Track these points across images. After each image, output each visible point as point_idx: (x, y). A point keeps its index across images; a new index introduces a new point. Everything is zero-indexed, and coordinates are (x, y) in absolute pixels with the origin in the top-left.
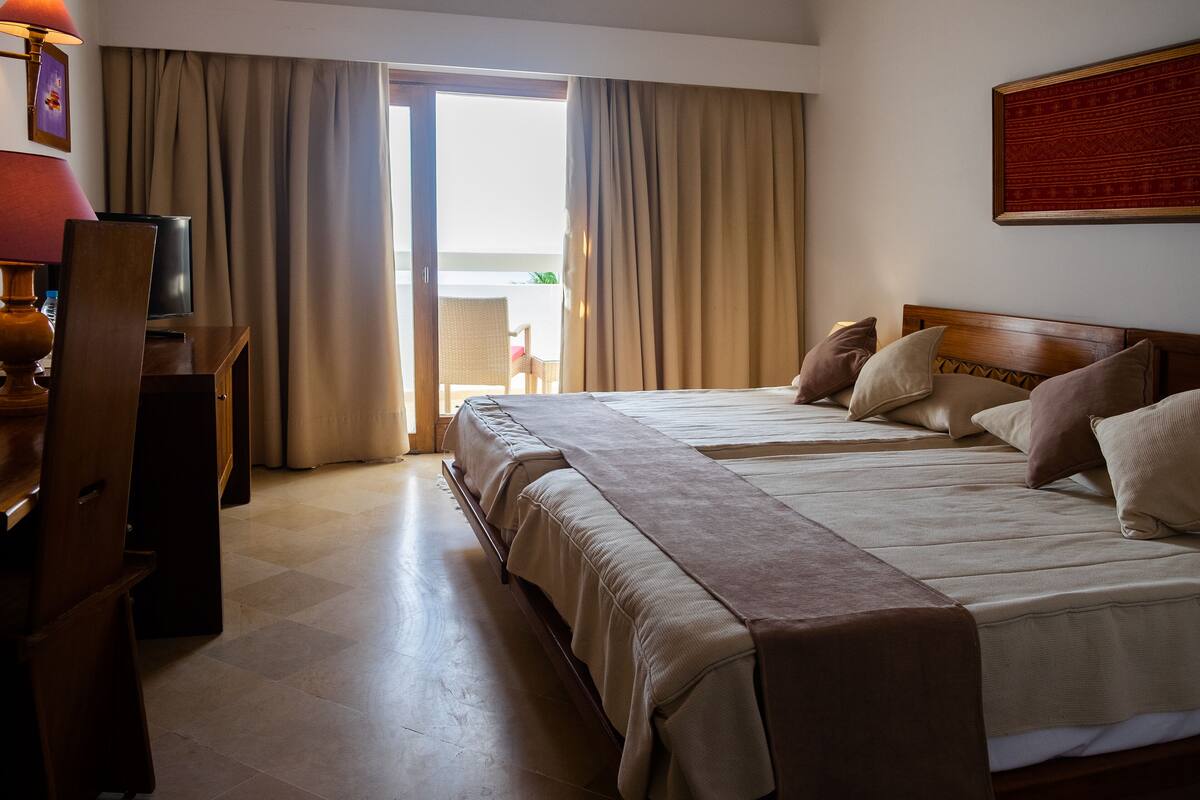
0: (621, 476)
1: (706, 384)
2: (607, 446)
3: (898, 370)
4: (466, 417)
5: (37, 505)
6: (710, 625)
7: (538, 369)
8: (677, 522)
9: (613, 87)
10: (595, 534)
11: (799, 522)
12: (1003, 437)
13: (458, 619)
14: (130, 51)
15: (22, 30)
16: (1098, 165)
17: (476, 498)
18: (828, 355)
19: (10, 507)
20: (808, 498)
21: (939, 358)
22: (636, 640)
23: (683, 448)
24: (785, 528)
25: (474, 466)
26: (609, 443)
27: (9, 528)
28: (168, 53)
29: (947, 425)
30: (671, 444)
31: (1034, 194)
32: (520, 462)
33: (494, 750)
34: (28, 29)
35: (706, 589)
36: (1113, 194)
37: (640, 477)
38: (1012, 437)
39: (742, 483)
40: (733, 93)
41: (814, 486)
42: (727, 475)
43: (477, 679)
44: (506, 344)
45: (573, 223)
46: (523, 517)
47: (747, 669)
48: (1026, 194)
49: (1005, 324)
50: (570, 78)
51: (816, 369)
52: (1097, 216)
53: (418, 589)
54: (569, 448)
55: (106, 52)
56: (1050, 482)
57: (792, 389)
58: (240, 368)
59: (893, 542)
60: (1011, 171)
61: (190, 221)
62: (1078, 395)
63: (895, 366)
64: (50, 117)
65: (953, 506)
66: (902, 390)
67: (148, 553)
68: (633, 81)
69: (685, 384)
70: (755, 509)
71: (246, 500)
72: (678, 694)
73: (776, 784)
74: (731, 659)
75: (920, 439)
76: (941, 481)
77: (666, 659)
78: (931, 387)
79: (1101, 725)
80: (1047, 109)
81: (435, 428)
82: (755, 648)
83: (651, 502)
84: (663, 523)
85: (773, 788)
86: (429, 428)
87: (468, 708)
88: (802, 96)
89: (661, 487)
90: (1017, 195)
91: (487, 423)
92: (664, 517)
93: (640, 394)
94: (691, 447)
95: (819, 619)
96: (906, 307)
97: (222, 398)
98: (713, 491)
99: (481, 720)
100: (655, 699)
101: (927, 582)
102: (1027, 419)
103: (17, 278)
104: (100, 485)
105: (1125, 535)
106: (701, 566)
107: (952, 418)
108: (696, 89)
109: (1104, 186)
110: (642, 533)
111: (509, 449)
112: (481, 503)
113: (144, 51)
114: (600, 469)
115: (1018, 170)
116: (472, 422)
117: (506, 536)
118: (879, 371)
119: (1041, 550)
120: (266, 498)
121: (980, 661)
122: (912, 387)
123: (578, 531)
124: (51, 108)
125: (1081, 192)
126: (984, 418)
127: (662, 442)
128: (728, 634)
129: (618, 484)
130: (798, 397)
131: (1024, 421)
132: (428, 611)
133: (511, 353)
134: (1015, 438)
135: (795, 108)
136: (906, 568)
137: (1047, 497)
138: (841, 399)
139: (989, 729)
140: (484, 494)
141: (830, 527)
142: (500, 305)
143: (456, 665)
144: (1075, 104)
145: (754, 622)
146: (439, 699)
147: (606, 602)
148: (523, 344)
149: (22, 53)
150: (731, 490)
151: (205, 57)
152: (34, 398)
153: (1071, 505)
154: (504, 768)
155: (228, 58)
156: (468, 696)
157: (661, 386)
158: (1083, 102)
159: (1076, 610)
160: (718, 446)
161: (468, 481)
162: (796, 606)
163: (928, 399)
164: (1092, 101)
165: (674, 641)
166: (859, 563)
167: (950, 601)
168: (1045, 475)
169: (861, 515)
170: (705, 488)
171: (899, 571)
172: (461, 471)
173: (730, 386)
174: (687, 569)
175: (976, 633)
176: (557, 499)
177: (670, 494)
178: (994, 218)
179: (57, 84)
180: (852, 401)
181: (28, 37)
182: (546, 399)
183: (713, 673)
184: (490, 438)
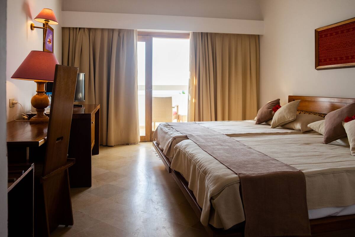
0: (203, 141)
1: (229, 119)
2: (200, 134)
3: (286, 112)
4: (160, 128)
5: (46, 142)
6: (227, 175)
7: (181, 118)
8: (219, 152)
9: (203, 35)
10: (195, 155)
11: (254, 152)
12: (317, 131)
13: (156, 184)
14: (69, 28)
15: (43, 21)
16: (347, 50)
17: (162, 150)
18: (265, 110)
19: (40, 141)
20: (258, 146)
21: (299, 111)
22: (206, 180)
23: (221, 134)
24: (250, 153)
25: (162, 142)
26: (200, 133)
27: (39, 146)
28: (80, 28)
29: (300, 128)
30: (218, 134)
31: (328, 60)
32: (175, 138)
33: (166, 217)
34: (45, 20)
35: (226, 166)
36: (351, 58)
37: (209, 141)
38: (320, 130)
39: (238, 143)
40: (238, 35)
41: (260, 143)
42: (234, 141)
43: (162, 199)
44: (171, 111)
45: (191, 75)
46: (175, 153)
47: (237, 186)
48: (325, 60)
49: (319, 100)
50: (191, 32)
51: (262, 114)
52: (346, 65)
53: (145, 176)
54: (189, 134)
55: (63, 29)
56: (330, 142)
57: (255, 121)
58: (97, 114)
59: (282, 157)
60: (321, 54)
61: (85, 74)
62: (339, 116)
63: (285, 112)
64: (49, 46)
65: (300, 148)
66: (287, 118)
67: (73, 159)
68: (209, 33)
69: (223, 119)
70: (242, 149)
71: (98, 153)
72: (218, 193)
73: (245, 219)
74: (233, 183)
75: (292, 132)
76: (297, 142)
77: (215, 184)
78: (295, 117)
79: (343, 206)
80: (331, 34)
81: (151, 134)
82: (240, 180)
83: (212, 147)
84: (215, 152)
85: (245, 220)
86: (149, 134)
87: (159, 207)
88: (259, 35)
89: (215, 144)
90: (323, 61)
91: (166, 129)
92: (215, 150)
93: (210, 122)
94: (224, 134)
95: (258, 174)
96: (289, 96)
97: (92, 123)
98: (230, 144)
99: (163, 210)
100: (211, 194)
101: (291, 165)
102: (324, 125)
103: (40, 85)
104: (62, 138)
105: (352, 155)
106: (225, 161)
107: (302, 126)
108: (227, 35)
109: (349, 56)
110: (209, 154)
111: (172, 135)
112: (164, 151)
113: (73, 28)
114: (197, 139)
115: (323, 53)
116: (161, 129)
117: (170, 160)
118: (280, 113)
119: (326, 158)
120: (103, 153)
121: (306, 186)
122: (290, 118)
123: (191, 154)
124: (49, 43)
125: (342, 59)
126: (311, 125)
127: (215, 133)
128: (232, 177)
129: (202, 143)
130: (256, 122)
131: (323, 126)
132: (148, 182)
133: (173, 113)
134: (320, 131)
135: (256, 39)
136: (285, 162)
137: (329, 146)
138: (269, 122)
139: (309, 207)
140: (164, 149)
141: (263, 153)
142: (170, 99)
143: (156, 196)
144: (340, 32)
145: (239, 174)
146: (151, 204)
147: (198, 172)
148: (176, 111)
149: (42, 27)
150: (235, 144)
151: (89, 29)
152: (44, 118)
153: (336, 148)
154: (169, 222)
155: (95, 29)
156: (159, 204)
157: (216, 120)
158: (342, 32)
159: (335, 173)
160: (232, 134)
161: (160, 146)
162: (252, 171)
163: (295, 121)
164: (345, 31)
165: (217, 179)
166: (271, 161)
167: (298, 170)
168: (329, 140)
169: (274, 150)
170: (227, 144)
171: (283, 163)
172: (158, 144)
173: (237, 120)
174: (221, 162)
175: (305, 178)
176: (185, 147)
177: (217, 145)
178: (315, 68)
179: (51, 37)
180: (272, 122)
181: (44, 23)
182: (182, 123)
183: (228, 187)
184: (167, 133)
